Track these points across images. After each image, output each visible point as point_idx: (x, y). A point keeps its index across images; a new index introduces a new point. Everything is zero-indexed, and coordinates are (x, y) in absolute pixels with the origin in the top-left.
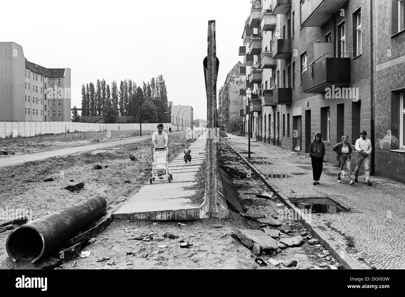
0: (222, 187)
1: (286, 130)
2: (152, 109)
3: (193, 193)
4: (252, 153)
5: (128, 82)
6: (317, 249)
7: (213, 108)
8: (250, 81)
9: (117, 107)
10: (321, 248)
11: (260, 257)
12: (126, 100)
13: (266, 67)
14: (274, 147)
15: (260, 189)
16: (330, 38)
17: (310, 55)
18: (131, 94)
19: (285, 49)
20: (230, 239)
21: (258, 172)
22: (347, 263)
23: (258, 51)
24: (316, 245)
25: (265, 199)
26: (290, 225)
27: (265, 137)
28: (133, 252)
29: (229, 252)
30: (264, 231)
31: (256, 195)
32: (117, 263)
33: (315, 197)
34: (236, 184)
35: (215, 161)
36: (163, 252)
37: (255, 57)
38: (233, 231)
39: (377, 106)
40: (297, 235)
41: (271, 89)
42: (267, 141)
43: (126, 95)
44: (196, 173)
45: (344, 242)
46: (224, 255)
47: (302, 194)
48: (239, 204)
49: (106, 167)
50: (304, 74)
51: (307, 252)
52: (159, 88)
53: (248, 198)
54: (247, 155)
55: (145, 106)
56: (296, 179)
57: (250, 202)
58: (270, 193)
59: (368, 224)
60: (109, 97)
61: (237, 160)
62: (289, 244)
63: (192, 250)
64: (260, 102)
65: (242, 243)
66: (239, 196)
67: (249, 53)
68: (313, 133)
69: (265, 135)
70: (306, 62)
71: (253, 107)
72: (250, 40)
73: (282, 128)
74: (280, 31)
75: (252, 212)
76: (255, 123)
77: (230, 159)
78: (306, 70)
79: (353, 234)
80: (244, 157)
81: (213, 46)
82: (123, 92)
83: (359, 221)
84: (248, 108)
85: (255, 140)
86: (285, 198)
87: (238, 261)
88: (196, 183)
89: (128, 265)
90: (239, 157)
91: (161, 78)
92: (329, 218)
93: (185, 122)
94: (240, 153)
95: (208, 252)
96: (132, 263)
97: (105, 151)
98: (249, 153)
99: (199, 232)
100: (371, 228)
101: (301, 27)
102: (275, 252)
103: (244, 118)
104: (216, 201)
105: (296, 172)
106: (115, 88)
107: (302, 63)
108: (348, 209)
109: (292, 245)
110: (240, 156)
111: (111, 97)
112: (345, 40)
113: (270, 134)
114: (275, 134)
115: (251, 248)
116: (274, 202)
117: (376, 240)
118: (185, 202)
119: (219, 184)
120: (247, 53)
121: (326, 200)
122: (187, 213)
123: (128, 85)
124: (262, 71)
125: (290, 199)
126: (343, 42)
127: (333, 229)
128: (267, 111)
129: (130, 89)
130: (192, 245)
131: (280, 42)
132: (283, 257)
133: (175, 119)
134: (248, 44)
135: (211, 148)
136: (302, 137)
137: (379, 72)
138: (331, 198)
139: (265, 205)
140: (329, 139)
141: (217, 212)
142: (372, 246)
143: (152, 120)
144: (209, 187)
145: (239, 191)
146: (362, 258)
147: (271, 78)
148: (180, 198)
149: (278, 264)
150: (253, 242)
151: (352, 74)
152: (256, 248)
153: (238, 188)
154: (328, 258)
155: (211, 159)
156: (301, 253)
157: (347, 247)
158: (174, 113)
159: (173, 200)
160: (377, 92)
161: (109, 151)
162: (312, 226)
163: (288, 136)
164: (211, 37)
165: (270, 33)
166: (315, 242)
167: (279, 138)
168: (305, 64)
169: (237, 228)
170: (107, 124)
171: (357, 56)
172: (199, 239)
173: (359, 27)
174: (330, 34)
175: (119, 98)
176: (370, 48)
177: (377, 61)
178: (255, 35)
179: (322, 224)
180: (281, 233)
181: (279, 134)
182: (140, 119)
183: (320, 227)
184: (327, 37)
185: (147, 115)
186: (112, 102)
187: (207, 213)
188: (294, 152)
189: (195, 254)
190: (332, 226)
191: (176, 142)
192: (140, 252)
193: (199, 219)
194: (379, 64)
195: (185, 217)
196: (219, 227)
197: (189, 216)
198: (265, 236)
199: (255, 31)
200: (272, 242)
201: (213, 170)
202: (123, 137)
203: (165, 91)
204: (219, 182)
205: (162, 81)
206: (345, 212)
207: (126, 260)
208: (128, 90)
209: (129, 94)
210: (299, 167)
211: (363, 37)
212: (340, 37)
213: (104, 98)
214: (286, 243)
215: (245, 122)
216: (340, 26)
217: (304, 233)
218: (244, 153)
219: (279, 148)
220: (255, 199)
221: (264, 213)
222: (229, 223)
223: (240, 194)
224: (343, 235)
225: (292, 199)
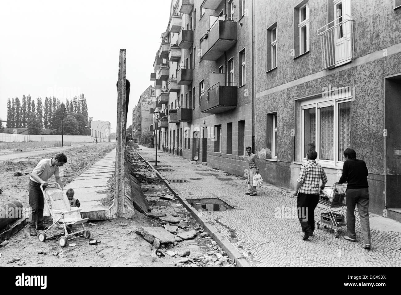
0: (130, 191)
1: (187, 143)
2: (74, 123)
3: (104, 196)
4: (159, 162)
5: (52, 98)
6: (207, 241)
7: (122, 123)
8: (159, 102)
9: (41, 120)
10: (210, 240)
11: (159, 250)
12: (50, 114)
13: (172, 90)
14: (178, 157)
15: (163, 192)
16: (223, 70)
17: (207, 83)
18: (55, 109)
19: (188, 77)
20: (135, 236)
21: (163, 178)
22: (230, 250)
23: (165, 78)
24: (207, 238)
25: (167, 201)
26: (186, 221)
27: (170, 149)
28: (45, 252)
29: (133, 247)
30: (164, 227)
31: (160, 197)
32: (27, 263)
33: (208, 198)
34: (144, 188)
35: (123, 169)
36: (73, 249)
37: (164, 82)
38: (137, 229)
39: (257, 125)
40: (192, 230)
41: (176, 109)
42: (172, 152)
43: (50, 110)
44: (108, 179)
45: (229, 234)
46: (127, 249)
47: (197, 195)
48: (144, 205)
49: (26, 174)
50: (201, 98)
51: (199, 244)
52: (81, 105)
53: (153, 200)
54: (154, 164)
55: (68, 120)
56: (193, 183)
57: (154, 203)
58: (171, 196)
59: (247, 218)
60: (34, 111)
61: (146, 168)
62: (184, 238)
63: (99, 246)
64: (167, 119)
65: (144, 239)
66: (146, 198)
67: (159, 79)
68: (208, 145)
69: (171, 147)
70: (204, 88)
71: (161, 124)
72: (160, 68)
73: (184, 141)
74: (184, 62)
75: (155, 212)
76: (162, 137)
77: (140, 167)
78: (203, 94)
79: (235, 227)
80: (152, 165)
81: (123, 70)
82: (47, 108)
83: (241, 216)
84: (157, 124)
85: (162, 151)
86: (183, 199)
87: (140, 255)
88: (108, 188)
89: (38, 264)
90: (148, 166)
91: (83, 96)
92: (218, 215)
93: (103, 135)
94: (149, 162)
95: (114, 248)
96: (43, 262)
97: (27, 160)
98: (156, 162)
99: (108, 230)
100: (249, 221)
101: (200, 60)
102: (172, 245)
103: (154, 132)
104: (123, 203)
105: (194, 178)
106: (40, 103)
107: (200, 89)
108: (233, 207)
109: (187, 238)
110: (148, 164)
111: (36, 111)
112: (233, 73)
113: (174, 146)
114: (178, 146)
115: (152, 243)
116: (174, 203)
117: (252, 231)
118: (96, 204)
119: (128, 188)
120: (157, 78)
121: (216, 200)
122: (97, 214)
123: (52, 101)
124: (169, 94)
125: (187, 200)
126: (232, 74)
127: (220, 223)
128: (172, 127)
129: (54, 105)
130: (100, 242)
131: (184, 71)
132: (179, 249)
133: (94, 132)
134: (158, 71)
135: (119, 157)
136: (200, 149)
137: (258, 99)
138: (220, 199)
139: (167, 205)
140: (221, 151)
141: (124, 212)
142: (249, 235)
143: (73, 133)
144: (117, 191)
145: (146, 194)
146: (241, 245)
147: (176, 100)
148: (92, 201)
149: (174, 254)
150: (154, 237)
151: (238, 100)
152: (156, 242)
153: (145, 191)
154: (215, 247)
155: (120, 167)
156: (194, 245)
157: (230, 237)
158: (93, 127)
159: (86, 203)
160: (256, 114)
161: (31, 160)
162: (204, 222)
163: (189, 148)
164: (122, 64)
165: (176, 63)
166: (205, 235)
167: (181, 149)
168: (203, 90)
169: (141, 226)
170: (31, 135)
171: (242, 85)
172: (107, 236)
173: (244, 63)
174: (222, 67)
175: (44, 112)
176: (252, 80)
177: (256, 90)
178: (163, 64)
179: (212, 220)
180: (179, 229)
181: (181, 146)
182: (63, 131)
183: (210, 223)
184: (220, 69)
185: (69, 128)
186: (36, 116)
187: (115, 213)
188: (193, 161)
189: (103, 250)
190: (219, 221)
191: (94, 152)
192: (51, 251)
193: (108, 219)
194: (258, 92)
195: (95, 218)
196: (125, 226)
197: (99, 217)
198: (165, 232)
199: (164, 61)
200: (170, 236)
201: (121, 176)
202: (45, 147)
203: (86, 107)
204: (128, 186)
205: (84, 99)
206: (230, 209)
207: (37, 259)
208: (52, 105)
209: (53, 109)
210: (196, 173)
211: (246, 71)
212: (230, 70)
213: (29, 111)
214: (182, 237)
215: (154, 136)
216: (230, 62)
217: (197, 228)
218: (152, 162)
219: (181, 158)
220: (159, 200)
221: (166, 212)
222: (134, 222)
223: (146, 197)
224: (228, 228)
225: (189, 200)
